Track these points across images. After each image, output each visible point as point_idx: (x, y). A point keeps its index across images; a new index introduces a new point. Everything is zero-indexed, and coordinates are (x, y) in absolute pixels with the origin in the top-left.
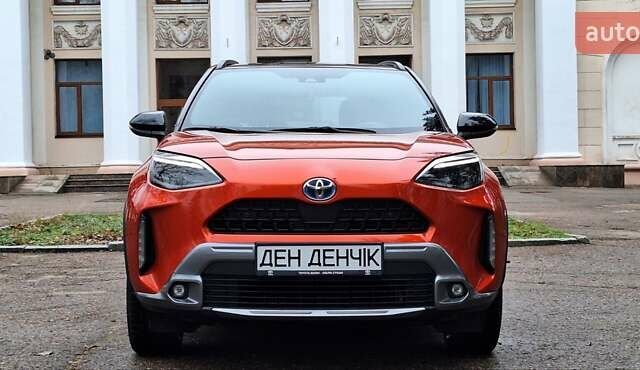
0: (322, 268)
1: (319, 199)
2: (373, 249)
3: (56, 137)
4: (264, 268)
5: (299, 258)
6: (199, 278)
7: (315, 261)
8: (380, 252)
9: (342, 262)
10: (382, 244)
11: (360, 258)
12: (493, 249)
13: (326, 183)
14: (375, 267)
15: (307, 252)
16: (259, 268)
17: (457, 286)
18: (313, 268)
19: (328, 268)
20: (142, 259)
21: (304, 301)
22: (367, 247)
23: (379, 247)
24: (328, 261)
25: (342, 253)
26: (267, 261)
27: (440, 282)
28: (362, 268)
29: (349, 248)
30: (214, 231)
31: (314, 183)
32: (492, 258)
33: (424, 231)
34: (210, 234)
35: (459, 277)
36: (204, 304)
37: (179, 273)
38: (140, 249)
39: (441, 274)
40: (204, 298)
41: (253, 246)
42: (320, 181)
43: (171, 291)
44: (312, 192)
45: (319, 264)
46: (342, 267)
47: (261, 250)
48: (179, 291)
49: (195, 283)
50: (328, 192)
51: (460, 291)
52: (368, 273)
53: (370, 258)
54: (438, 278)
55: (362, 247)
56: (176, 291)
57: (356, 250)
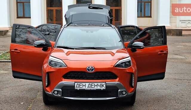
0: (91, 88)
1: (90, 72)
2: (103, 84)
3: (17, 18)
4: (77, 88)
5: (85, 86)
6: (61, 90)
7: (89, 86)
8: (105, 84)
9: (96, 87)
10: (106, 83)
11: (100, 86)
12: (133, 82)
13: (92, 68)
14: (104, 88)
15: (87, 84)
16: (75, 88)
17: (124, 92)
18: (89, 88)
19: (92, 88)
20: (47, 84)
21: (86, 96)
22: (102, 83)
23: (105, 83)
24: (92, 87)
25: (96, 85)
26: (77, 86)
27: (120, 91)
28: (101, 88)
29: (98, 83)
30: (65, 79)
31: (89, 68)
32: (133, 84)
33: (116, 79)
34: (64, 79)
35: (125, 90)
36: (62, 96)
37: (56, 88)
38: (46, 81)
39: (120, 89)
40: (62, 95)
41: (74, 82)
42: (90, 67)
43: (54, 92)
44: (89, 70)
45: (90, 87)
46: (96, 88)
47: (76, 84)
48: (56, 92)
49: (60, 91)
50: (92, 70)
51: (125, 93)
52: (102, 89)
53: (103, 86)
54: (119, 90)
55: (101, 83)
56: (55, 92)
57: (99, 84)
